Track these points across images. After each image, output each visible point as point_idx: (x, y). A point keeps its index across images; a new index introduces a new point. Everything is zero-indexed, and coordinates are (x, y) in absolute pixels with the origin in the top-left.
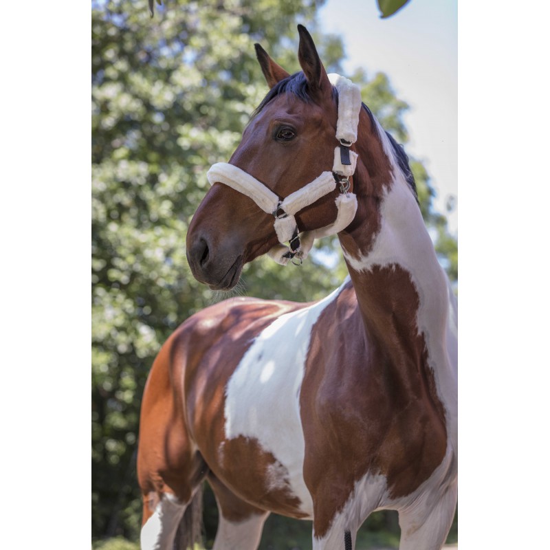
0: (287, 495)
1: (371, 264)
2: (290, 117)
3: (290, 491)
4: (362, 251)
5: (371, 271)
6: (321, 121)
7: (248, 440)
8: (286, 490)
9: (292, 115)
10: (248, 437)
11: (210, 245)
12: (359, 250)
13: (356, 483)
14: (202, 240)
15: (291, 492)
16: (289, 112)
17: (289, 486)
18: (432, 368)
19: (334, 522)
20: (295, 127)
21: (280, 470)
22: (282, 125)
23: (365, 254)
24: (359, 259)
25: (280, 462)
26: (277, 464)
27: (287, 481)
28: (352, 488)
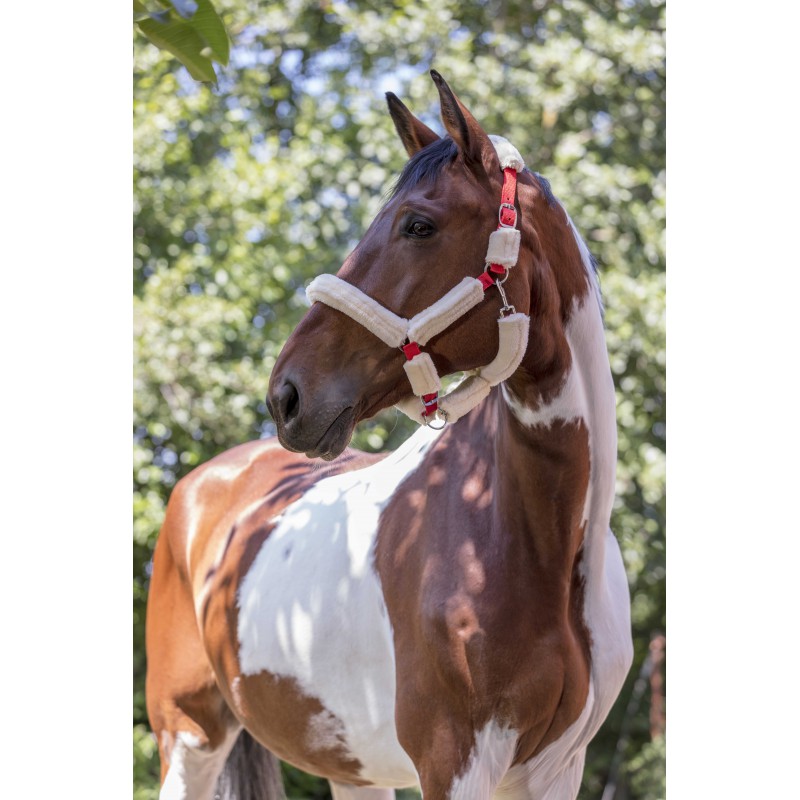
0: (341, 756)
1: (552, 416)
2: (428, 203)
3: (346, 751)
4: (544, 397)
5: (549, 427)
6: (479, 209)
7: (277, 678)
8: (338, 750)
9: (433, 201)
10: (278, 675)
11: (302, 392)
12: (540, 396)
13: (477, 735)
14: (288, 382)
15: (348, 752)
16: (430, 196)
17: (344, 745)
18: (583, 577)
19: (453, 793)
20: (432, 218)
21: (329, 722)
22: (416, 214)
23: (547, 401)
24: (535, 408)
25: (330, 712)
26: (324, 714)
27: (340, 738)
28: (473, 742)
